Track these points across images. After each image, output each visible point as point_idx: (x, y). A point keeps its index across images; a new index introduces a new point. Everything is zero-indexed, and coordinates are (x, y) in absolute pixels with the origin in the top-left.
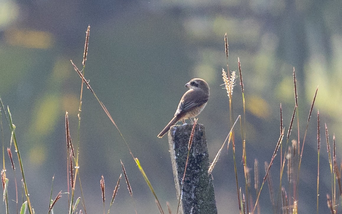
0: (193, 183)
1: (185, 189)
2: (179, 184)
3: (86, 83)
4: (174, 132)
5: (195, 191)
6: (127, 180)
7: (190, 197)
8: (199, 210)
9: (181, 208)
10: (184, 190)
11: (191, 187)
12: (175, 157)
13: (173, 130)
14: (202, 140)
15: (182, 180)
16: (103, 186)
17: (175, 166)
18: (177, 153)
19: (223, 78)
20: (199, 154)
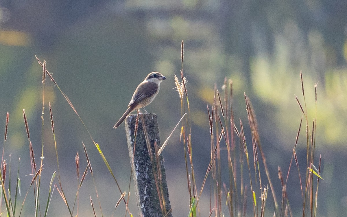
0: (147, 165)
1: (140, 170)
2: (134, 166)
3: (50, 76)
4: (130, 120)
5: (148, 172)
6: (88, 160)
7: (144, 177)
8: (152, 188)
9: (136, 187)
10: (138, 171)
11: (145, 168)
12: (131, 143)
13: (129, 119)
14: (155, 128)
15: (137, 162)
16: (77, 162)
17: (131, 150)
18: (133, 139)
19: (175, 82)
20: (152, 140)
